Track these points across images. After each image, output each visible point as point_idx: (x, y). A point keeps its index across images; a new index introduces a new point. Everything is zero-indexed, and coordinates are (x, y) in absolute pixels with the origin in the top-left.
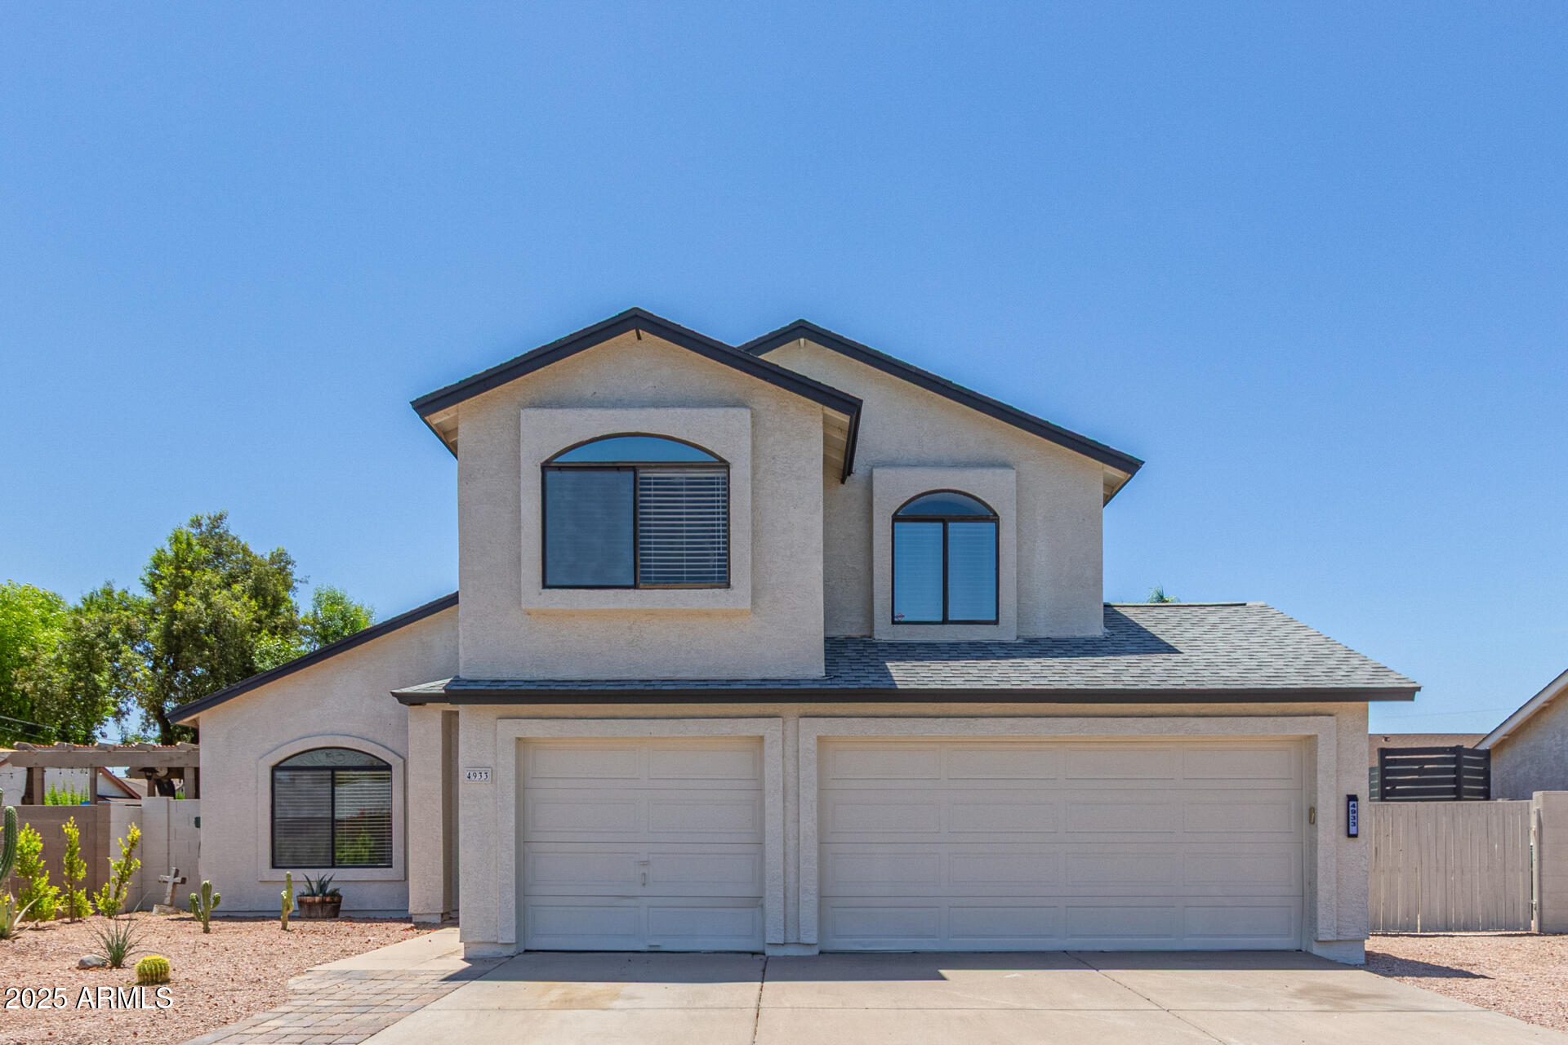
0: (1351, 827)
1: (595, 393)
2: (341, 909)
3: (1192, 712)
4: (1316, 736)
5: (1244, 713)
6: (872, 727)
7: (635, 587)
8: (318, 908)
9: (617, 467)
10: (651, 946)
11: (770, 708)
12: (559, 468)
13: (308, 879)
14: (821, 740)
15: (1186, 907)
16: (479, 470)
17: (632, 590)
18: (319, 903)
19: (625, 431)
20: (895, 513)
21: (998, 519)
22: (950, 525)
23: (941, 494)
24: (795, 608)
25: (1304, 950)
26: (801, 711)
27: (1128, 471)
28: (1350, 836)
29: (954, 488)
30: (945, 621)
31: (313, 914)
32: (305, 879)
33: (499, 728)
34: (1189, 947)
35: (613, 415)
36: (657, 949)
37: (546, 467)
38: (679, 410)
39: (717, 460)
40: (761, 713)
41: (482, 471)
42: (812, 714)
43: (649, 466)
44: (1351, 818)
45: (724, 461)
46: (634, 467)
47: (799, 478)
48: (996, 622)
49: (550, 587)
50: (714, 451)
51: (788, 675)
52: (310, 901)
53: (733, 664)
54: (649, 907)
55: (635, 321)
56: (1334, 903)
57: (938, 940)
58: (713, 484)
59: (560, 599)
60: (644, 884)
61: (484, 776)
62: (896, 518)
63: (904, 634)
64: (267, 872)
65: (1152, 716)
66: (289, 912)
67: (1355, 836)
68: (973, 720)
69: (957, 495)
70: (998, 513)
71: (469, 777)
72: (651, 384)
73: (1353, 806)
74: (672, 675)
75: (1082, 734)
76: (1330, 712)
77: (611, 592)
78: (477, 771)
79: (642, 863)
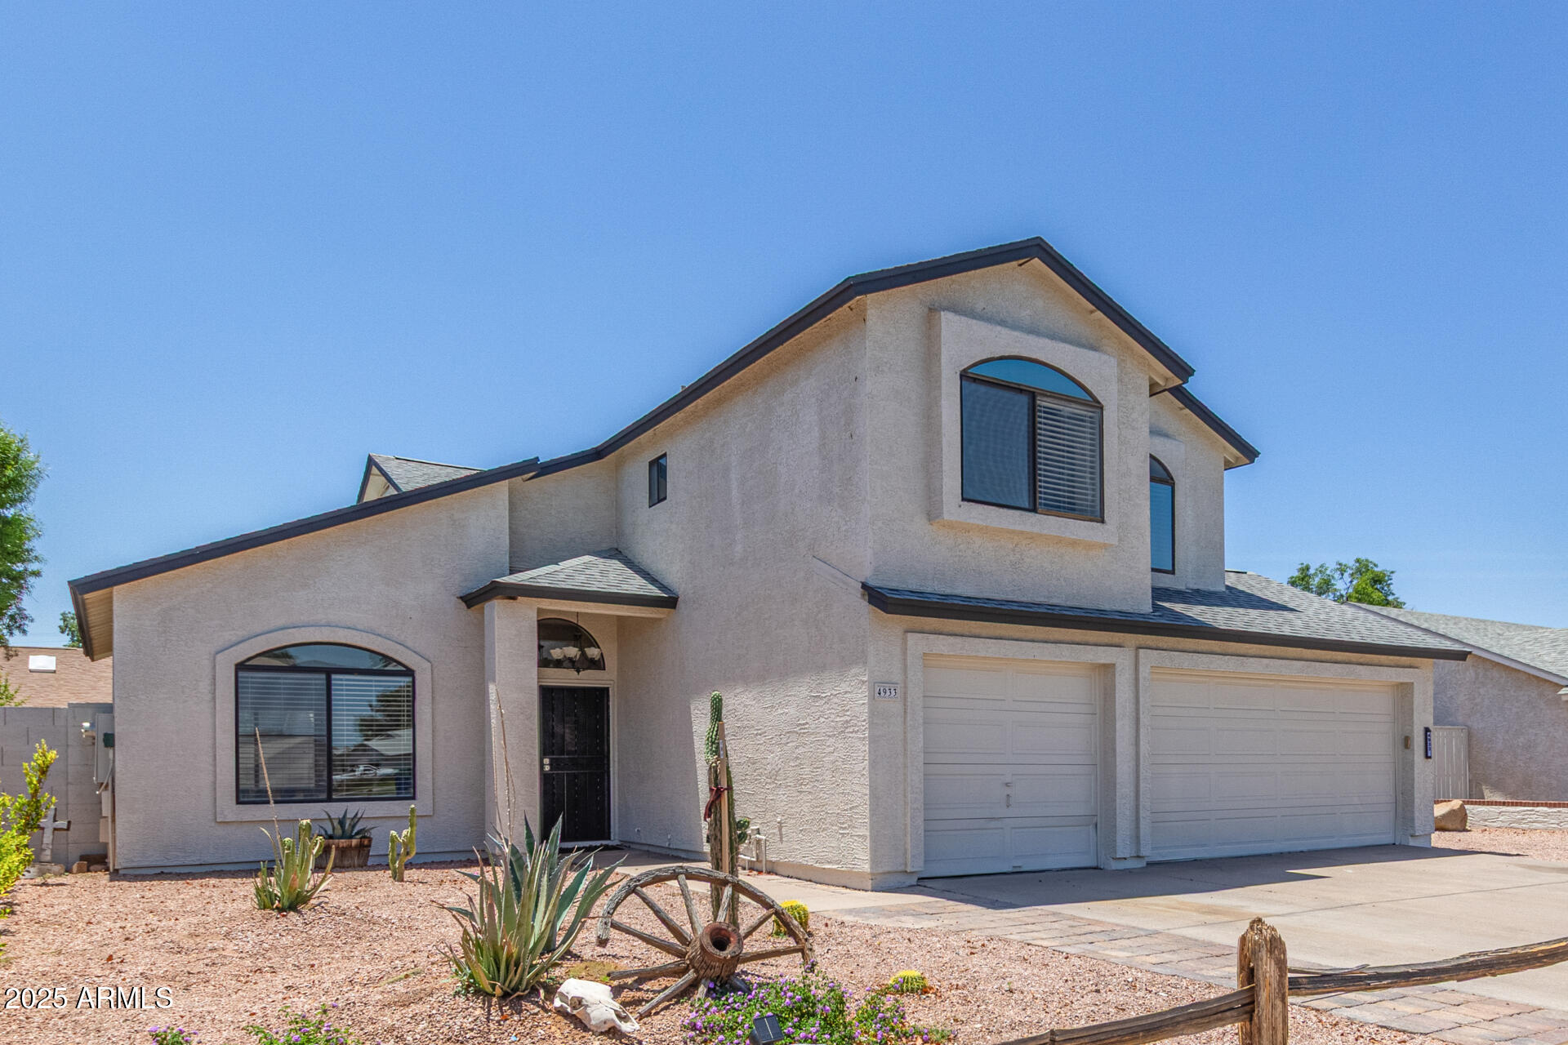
0: (1428, 751)
1: (984, 309)
2: (371, 854)
4: (1413, 683)
6: (1185, 660)
7: (1033, 511)
8: (354, 853)
9: (1019, 390)
10: (1014, 867)
11: (1117, 637)
12: (975, 380)
13: (329, 816)
16: (886, 363)
17: (1030, 513)
18: (356, 847)
19: (1027, 355)
21: (1174, 484)
24: (1132, 548)
25: (1397, 843)
26: (1138, 643)
27: (1249, 460)
28: (1427, 758)
31: (346, 863)
32: (327, 817)
33: (910, 643)
34: (1344, 846)
35: (1017, 337)
36: (1018, 870)
37: (964, 376)
39: (1091, 399)
40: (1110, 643)
41: (888, 365)
42: (1145, 645)
43: (1047, 394)
44: (1428, 744)
45: (1099, 402)
46: (1034, 393)
48: (1173, 572)
49: (969, 501)
50: (1091, 390)
52: (345, 845)
53: (1090, 594)
54: (1012, 828)
55: (1035, 249)
59: (979, 514)
60: (1008, 806)
61: (893, 692)
64: (230, 809)
66: (409, 857)
67: (1430, 757)
70: (1174, 478)
73: (1429, 736)
74: (1046, 600)
76: (1416, 665)
77: (1016, 513)
78: (887, 686)
79: (1007, 785)
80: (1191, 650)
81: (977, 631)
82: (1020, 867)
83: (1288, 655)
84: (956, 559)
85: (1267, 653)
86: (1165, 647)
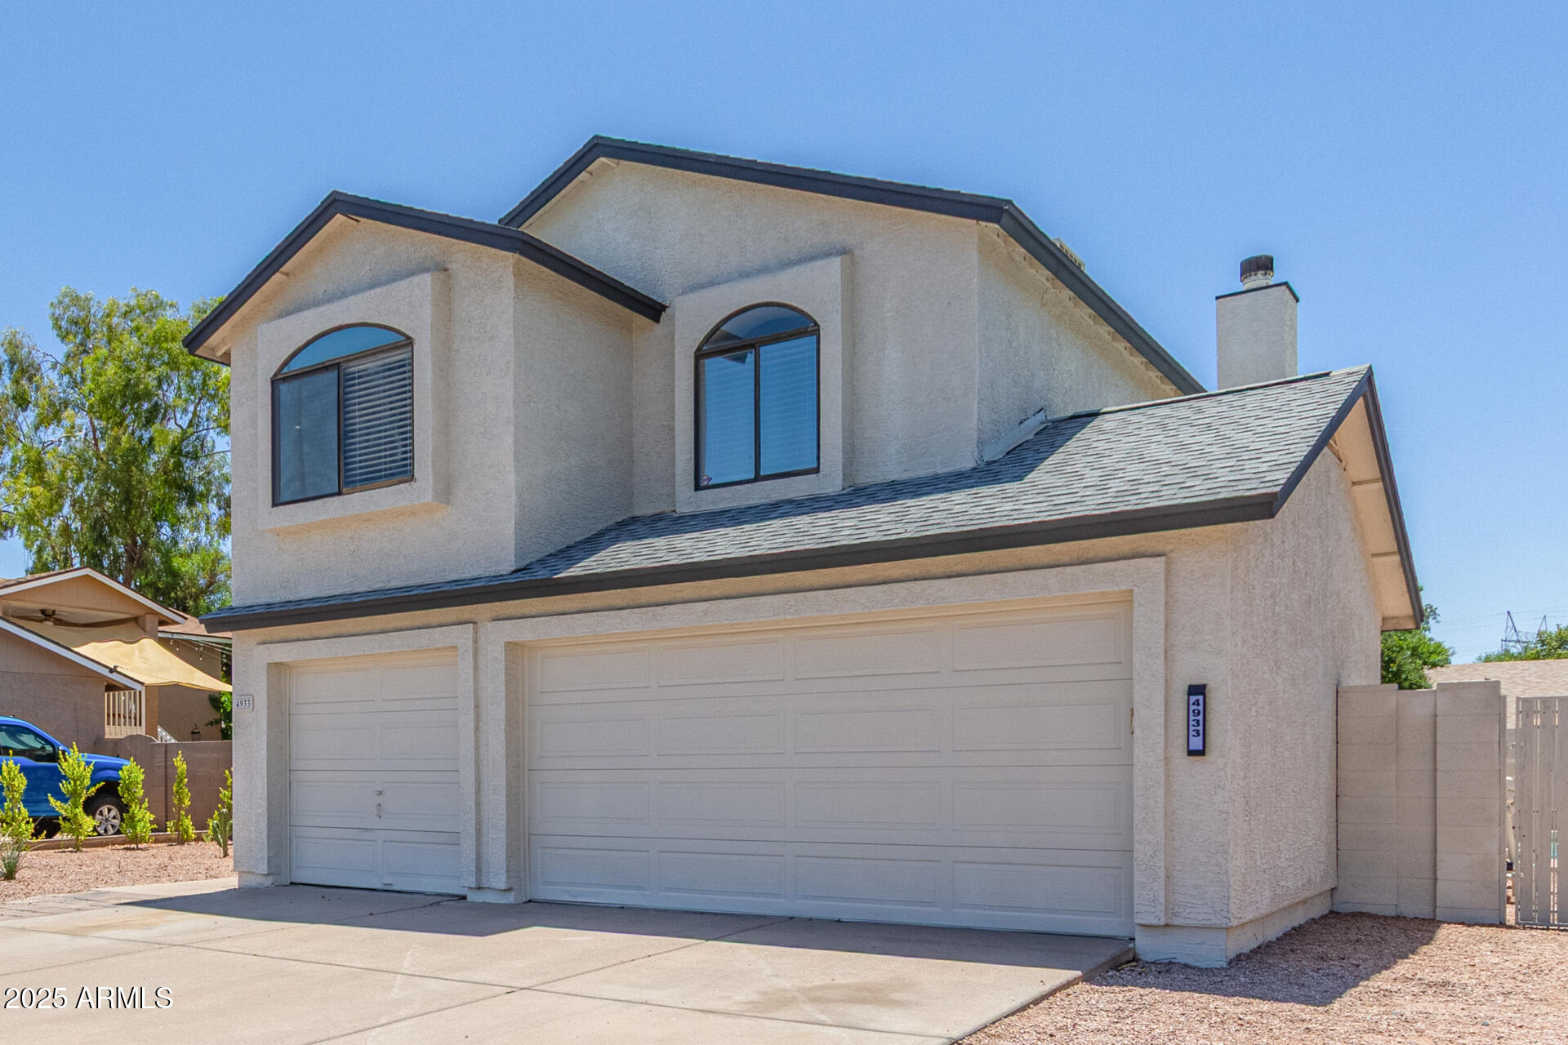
0: (1191, 738)
3: (940, 571)
4: (1132, 591)
5: (1018, 564)
7: (339, 493)
9: (325, 368)
10: (385, 884)
12: (284, 379)
14: (512, 647)
15: (956, 862)
17: (336, 497)
19: (333, 326)
20: (699, 349)
21: (819, 330)
22: (763, 349)
23: (748, 313)
26: (494, 614)
28: (1191, 753)
29: (765, 300)
30: (758, 478)
33: (257, 654)
36: (386, 888)
37: (275, 382)
38: (372, 292)
39: (402, 338)
42: (504, 616)
43: (350, 359)
44: (1192, 723)
45: (409, 338)
46: (340, 363)
47: (492, 339)
48: (816, 470)
49: (278, 505)
50: (400, 329)
51: (481, 573)
53: (434, 566)
54: (385, 841)
55: (332, 206)
56: (1162, 864)
57: (648, 893)
58: (404, 366)
59: (285, 515)
60: (379, 817)
61: (247, 702)
62: (700, 356)
63: (709, 501)
65: (885, 583)
67: (1201, 753)
68: (659, 608)
69: (770, 308)
70: (819, 323)
71: (238, 706)
72: (368, 268)
73: (1197, 703)
75: (788, 617)
76: (1160, 550)
77: (319, 502)
78: (246, 698)
79: (380, 793)
80: (574, 610)
81: (316, 633)
82: (390, 885)
83: (763, 589)
84: (299, 563)
85: (715, 593)
86: (533, 613)
